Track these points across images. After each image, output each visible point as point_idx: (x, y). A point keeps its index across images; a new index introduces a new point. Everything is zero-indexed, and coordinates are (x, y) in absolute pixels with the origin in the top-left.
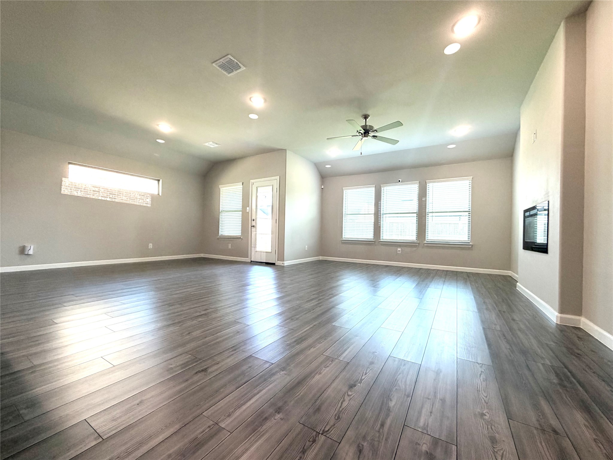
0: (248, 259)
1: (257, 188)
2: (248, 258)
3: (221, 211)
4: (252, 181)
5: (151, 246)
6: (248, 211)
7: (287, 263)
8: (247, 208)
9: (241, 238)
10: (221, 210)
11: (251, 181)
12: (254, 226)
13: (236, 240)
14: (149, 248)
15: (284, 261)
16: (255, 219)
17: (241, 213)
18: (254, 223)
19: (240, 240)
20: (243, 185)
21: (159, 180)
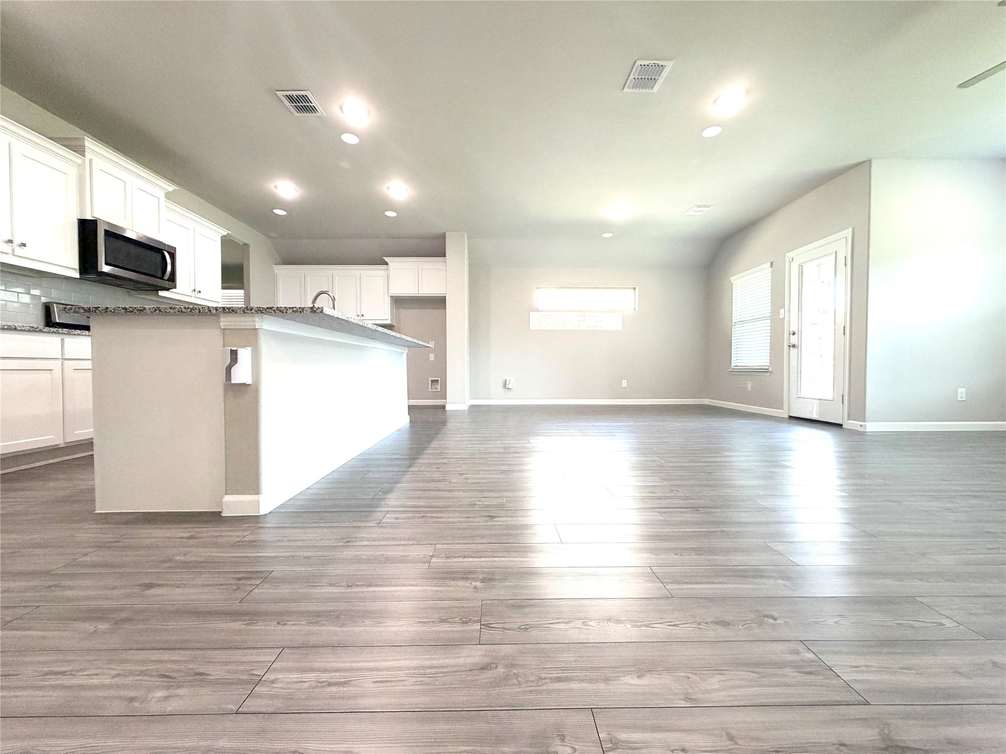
0: (782, 411)
1: (801, 267)
2: (782, 409)
3: (735, 323)
4: (790, 255)
5: (624, 383)
6: (782, 317)
7: (871, 427)
8: (781, 310)
9: (770, 370)
10: (734, 321)
11: (787, 254)
12: (794, 346)
13: (759, 374)
14: (623, 386)
15: (864, 421)
16: (796, 332)
17: (769, 321)
18: (794, 340)
19: (768, 374)
20: (771, 266)
21: (635, 288)
